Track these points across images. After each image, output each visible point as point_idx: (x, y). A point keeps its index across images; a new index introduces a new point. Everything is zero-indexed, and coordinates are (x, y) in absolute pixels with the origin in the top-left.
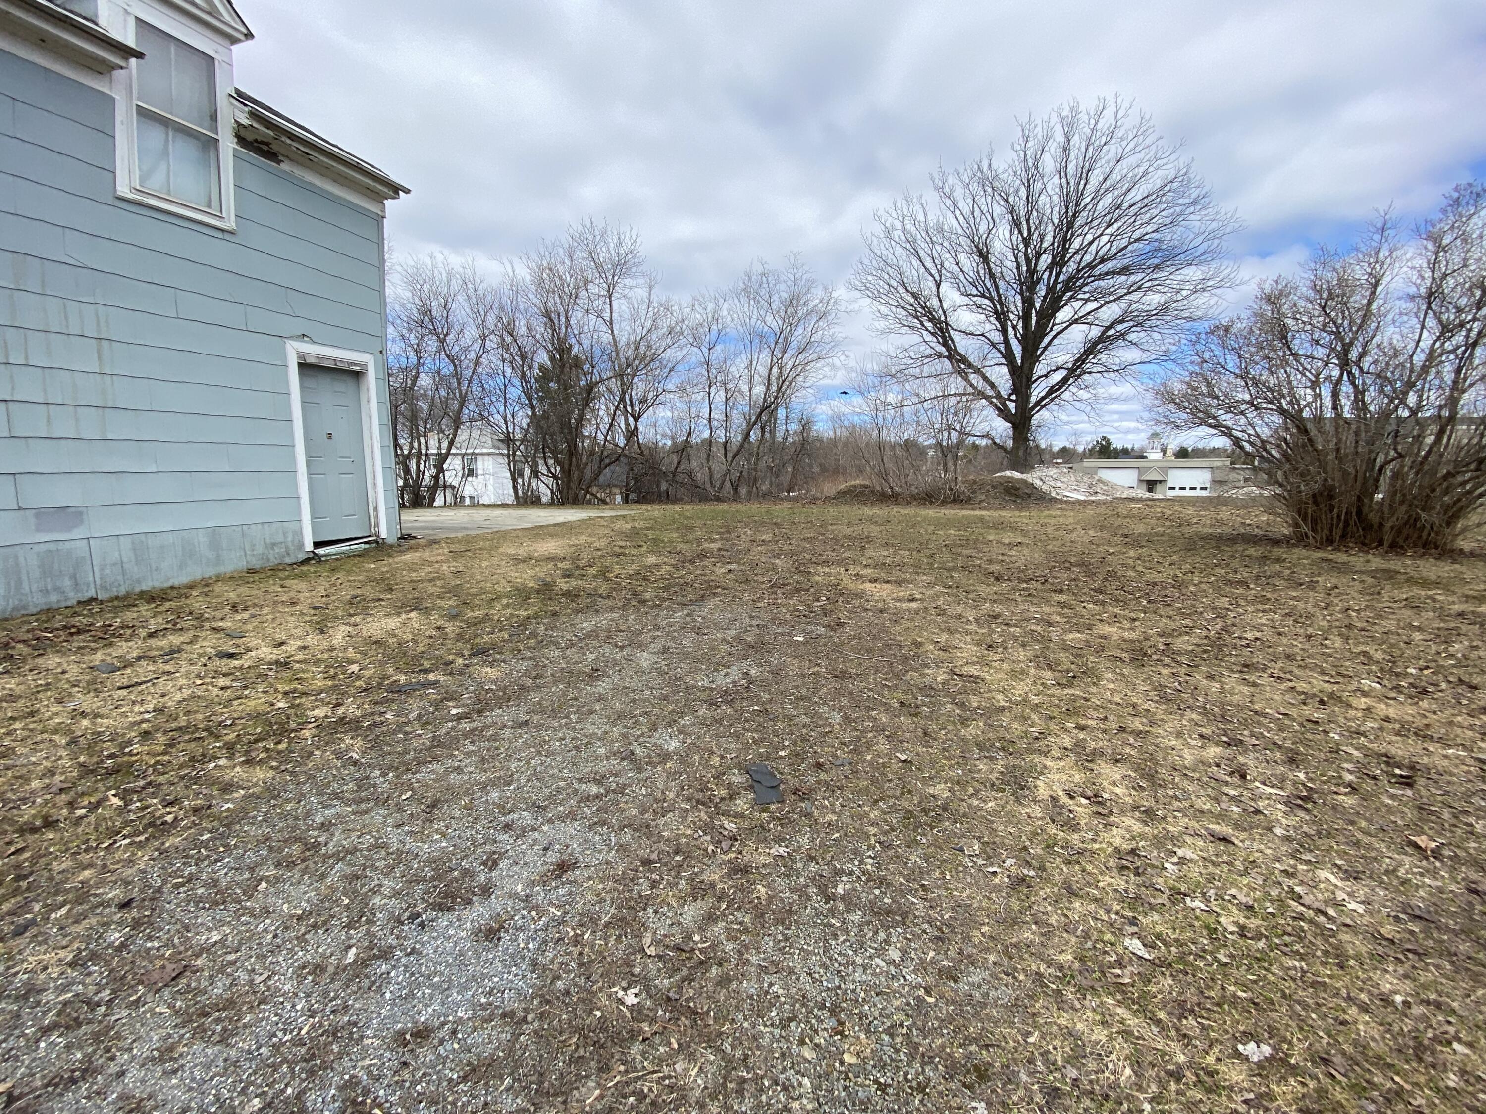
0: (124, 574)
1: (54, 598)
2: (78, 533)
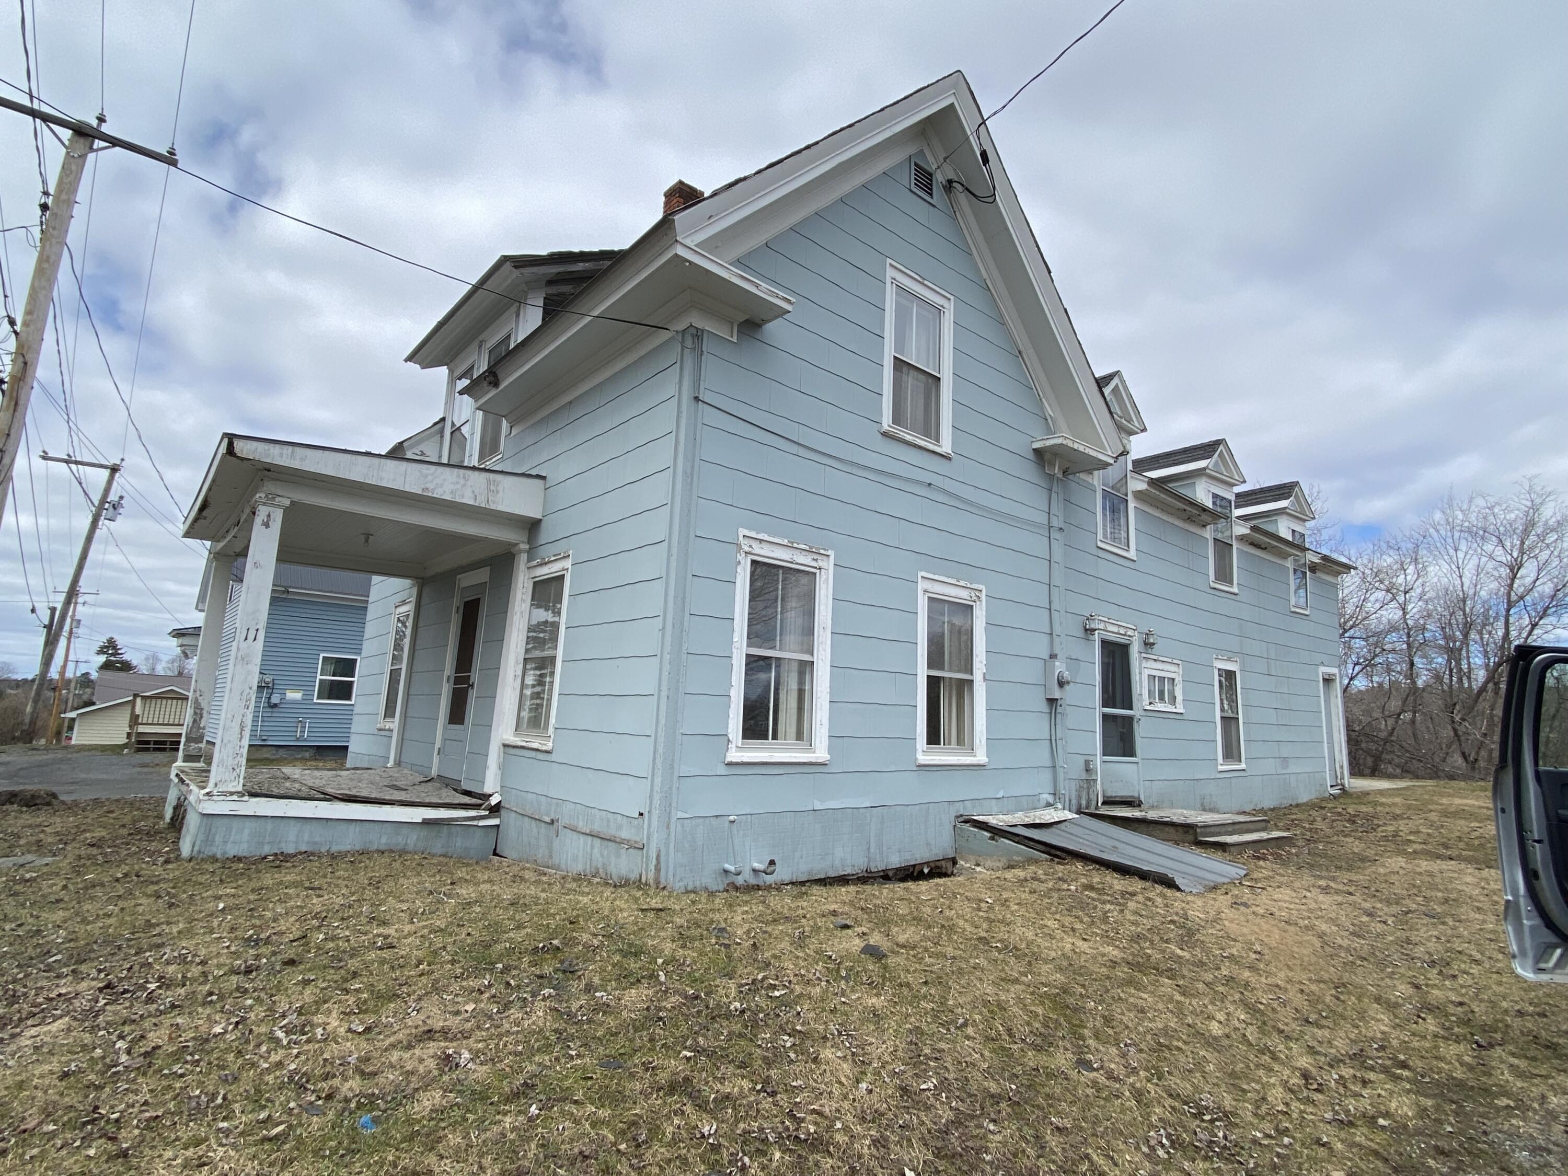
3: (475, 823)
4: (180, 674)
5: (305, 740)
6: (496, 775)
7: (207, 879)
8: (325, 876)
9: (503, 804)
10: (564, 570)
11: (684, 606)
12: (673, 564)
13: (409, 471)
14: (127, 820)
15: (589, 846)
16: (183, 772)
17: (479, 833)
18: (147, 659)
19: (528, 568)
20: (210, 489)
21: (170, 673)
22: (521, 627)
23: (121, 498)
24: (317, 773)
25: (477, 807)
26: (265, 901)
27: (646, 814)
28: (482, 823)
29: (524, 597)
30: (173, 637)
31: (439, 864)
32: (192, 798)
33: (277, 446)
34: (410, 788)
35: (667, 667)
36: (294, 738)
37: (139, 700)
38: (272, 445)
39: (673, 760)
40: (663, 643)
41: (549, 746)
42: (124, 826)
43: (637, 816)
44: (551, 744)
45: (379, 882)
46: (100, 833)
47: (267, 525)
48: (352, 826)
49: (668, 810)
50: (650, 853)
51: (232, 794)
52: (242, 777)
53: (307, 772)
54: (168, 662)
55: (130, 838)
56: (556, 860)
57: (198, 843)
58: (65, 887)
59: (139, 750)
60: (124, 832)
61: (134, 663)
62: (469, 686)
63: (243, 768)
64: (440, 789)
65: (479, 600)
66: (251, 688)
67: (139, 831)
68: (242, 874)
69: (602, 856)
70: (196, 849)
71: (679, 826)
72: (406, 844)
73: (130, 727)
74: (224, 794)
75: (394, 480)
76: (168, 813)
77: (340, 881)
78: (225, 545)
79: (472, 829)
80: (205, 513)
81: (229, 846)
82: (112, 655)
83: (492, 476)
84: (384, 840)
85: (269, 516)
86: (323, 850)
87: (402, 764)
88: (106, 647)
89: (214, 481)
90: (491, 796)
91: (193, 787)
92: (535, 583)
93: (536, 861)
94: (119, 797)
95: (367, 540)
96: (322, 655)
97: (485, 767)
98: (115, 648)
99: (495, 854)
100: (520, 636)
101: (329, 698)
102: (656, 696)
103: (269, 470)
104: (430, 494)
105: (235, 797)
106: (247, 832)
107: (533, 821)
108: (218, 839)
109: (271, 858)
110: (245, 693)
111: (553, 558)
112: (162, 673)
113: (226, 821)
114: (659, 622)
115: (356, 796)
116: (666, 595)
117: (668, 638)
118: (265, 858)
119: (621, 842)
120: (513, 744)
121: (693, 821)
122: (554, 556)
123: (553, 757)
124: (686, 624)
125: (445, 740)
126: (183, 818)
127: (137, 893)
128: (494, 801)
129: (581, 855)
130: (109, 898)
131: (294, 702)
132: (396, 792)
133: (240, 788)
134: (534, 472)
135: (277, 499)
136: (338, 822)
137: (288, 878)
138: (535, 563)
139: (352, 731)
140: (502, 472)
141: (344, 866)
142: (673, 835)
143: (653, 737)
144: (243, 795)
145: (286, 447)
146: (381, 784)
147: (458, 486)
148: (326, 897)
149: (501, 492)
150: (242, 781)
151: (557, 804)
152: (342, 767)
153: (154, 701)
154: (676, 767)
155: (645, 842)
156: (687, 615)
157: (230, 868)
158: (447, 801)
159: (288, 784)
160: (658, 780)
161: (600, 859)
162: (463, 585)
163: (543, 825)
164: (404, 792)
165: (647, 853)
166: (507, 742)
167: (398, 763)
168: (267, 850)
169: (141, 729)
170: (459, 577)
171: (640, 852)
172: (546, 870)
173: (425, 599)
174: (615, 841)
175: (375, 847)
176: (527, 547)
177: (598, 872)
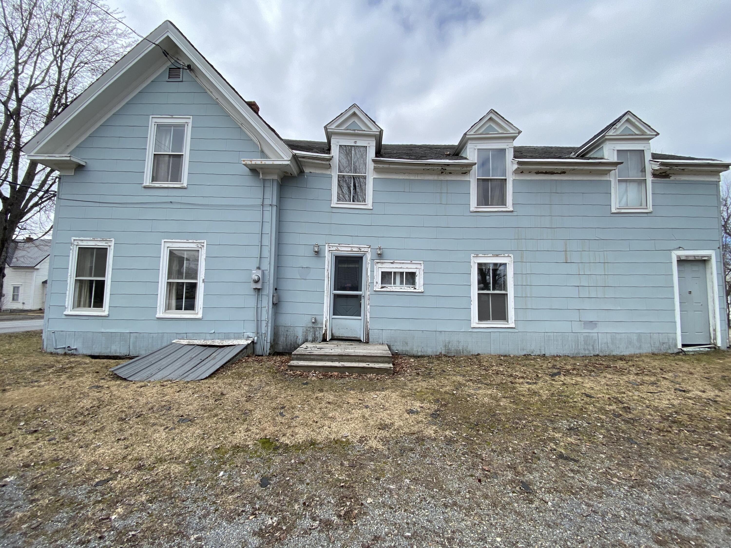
0: (608, 347)
1: (587, 352)
2: (595, 330)
156: (52, 269)
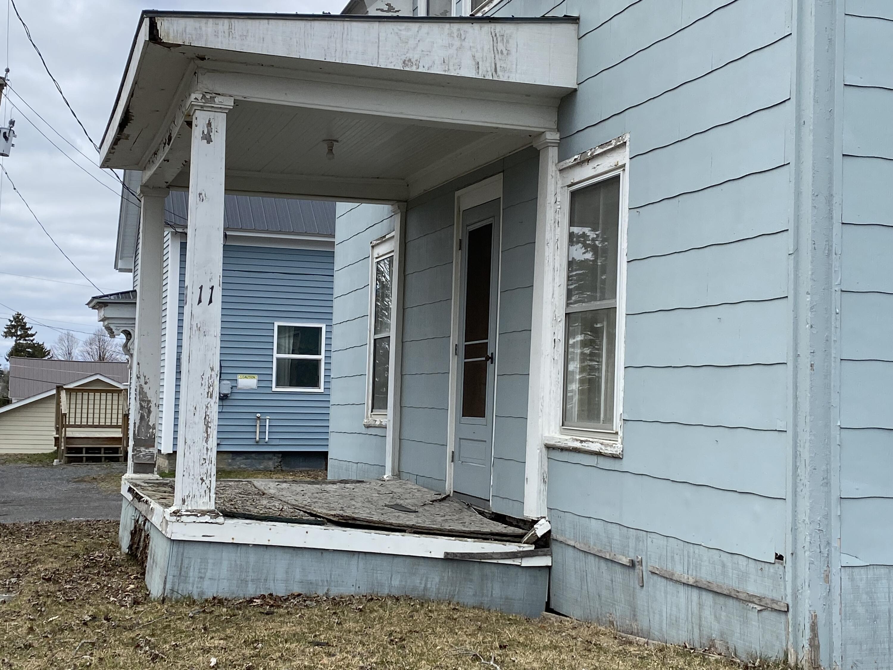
3: (517, 562)
4: (102, 359)
5: (267, 444)
6: (539, 492)
7: (188, 627)
8: (330, 628)
9: (554, 535)
10: (617, 167)
11: (831, 211)
12: (808, 138)
13: (383, 35)
14: (79, 548)
15: (694, 604)
16: (136, 485)
17: (524, 578)
18: (61, 340)
19: (561, 171)
20: (131, 95)
21: (89, 359)
22: (557, 265)
23: (12, 123)
24: (297, 488)
25: (517, 538)
26: (264, 657)
27: (788, 557)
28: (527, 562)
29: (559, 217)
30: (93, 308)
31: (476, 619)
32: (156, 520)
33: (211, 21)
34: (420, 510)
35: (806, 315)
36: (252, 442)
37: (63, 394)
38: (204, 21)
39: (828, 471)
40: (796, 277)
41: (617, 449)
42: (77, 556)
43: (772, 559)
44: (620, 446)
45: (402, 639)
46: (53, 565)
47: (208, 138)
48: (354, 561)
49: (825, 552)
50: (800, 619)
51: (203, 513)
52: (213, 491)
53: (284, 485)
54: (85, 343)
55: (86, 571)
56: (643, 623)
57: (170, 579)
58: (31, 630)
59: (70, 460)
60: (79, 563)
61: (47, 346)
62: (488, 358)
63: (214, 479)
64: (461, 510)
65: (491, 225)
66: (212, 369)
67: (95, 563)
68: (228, 621)
69: (717, 619)
70: (168, 586)
71: (845, 577)
72: (425, 589)
73: (57, 429)
74: (194, 513)
75: (363, 53)
76: (125, 541)
77: (351, 636)
78: (155, 174)
79: (513, 571)
80: (126, 131)
81: (206, 583)
82: (21, 336)
83: (499, 28)
84: (396, 582)
85: (209, 124)
86: (321, 593)
87: (404, 475)
88: (14, 327)
89: (135, 83)
90: (535, 522)
91: (154, 504)
92: (573, 194)
93: (612, 623)
94: (60, 520)
95: (331, 150)
96: (276, 324)
97: (522, 480)
98: (23, 327)
99: (549, 609)
100: (557, 280)
101: (291, 385)
102: (790, 365)
103: (203, 59)
104: (414, 69)
105: (207, 518)
106: (225, 564)
107: (603, 564)
108: (193, 574)
109: (258, 601)
110: (206, 376)
111: (599, 151)
112: (80, 359)
113: (199, 550)
114: (787, 240)
115: (354, 519)
116: (798, 194)
117: (806, 267)
118: (251, 601)
119: (749, 599)
120: (563, 445)
121: (871, 573)
122: (601, 146)
123: (625, 465)
124: (836, 240)
125: (460, 440)
126: (146, 547)
127: (112, 640)
128: (541, 530)
129: (683, 616)
130: (83, 644)
131: (249, 392)
132: (401, 514)
133: (212, 506)
134: (559, 13)
135: (216, 100)
136: (337, 556)
137: (285, 629)
138: (570, 161)
139: (331, 429)
140: (512, 20)
141: (351, 615)
142: (836, 592)
143: (790, 433)
144: (217, 516)
145: (220, 22)
146: (381, 503)
147: (452, 51)
148: (339, 656)
149: (513, 51)
150: (213, 496)
151: (637, 538)
152: (325, 481)
153: (79, 394)
154: (834, 481)
155: (789, 600)
156: (837, 226)
157: (211, 612)
158: (473, 528)
159: (265, 502)
160: (804, 504)
161: (716, 626)
162: (463, 208)
163: (618, 568)
164: (414, 514)
165: (795, 617)
166: (552, 442)
167: (398, 474)
168: (251, 591)
169: (71, 433)
170: (457, 193)
171: (783, 616)
172: (631, 637)
173: (412, 234)
174: (737, 599)
175: (386, 592)
176: (557, 136)
177: (712, 645)
